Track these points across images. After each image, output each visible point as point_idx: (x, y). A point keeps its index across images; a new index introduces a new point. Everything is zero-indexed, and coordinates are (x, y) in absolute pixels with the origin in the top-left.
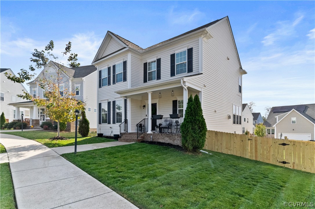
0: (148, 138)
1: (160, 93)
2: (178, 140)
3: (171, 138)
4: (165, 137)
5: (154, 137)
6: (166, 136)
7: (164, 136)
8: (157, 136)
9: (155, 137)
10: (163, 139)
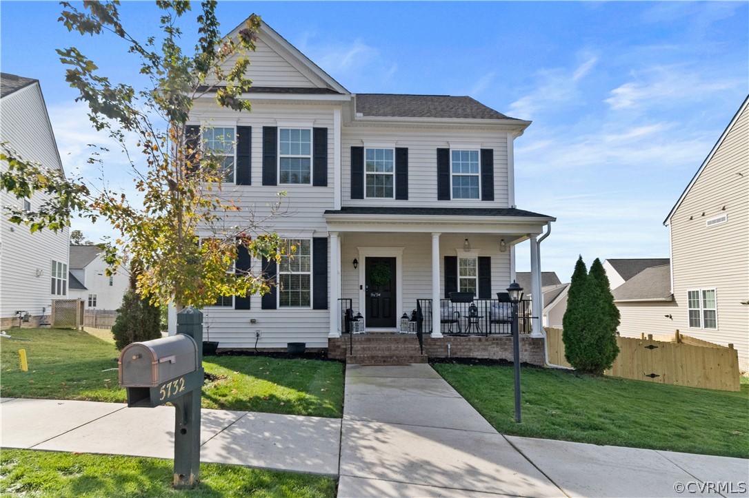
0: (437, 349)
1: (466, 240)
2: (526, 350)
3: (506, 347)
4: (489, 345)
5: (457, 345)
6: (493, 344)
7: (487, 343)
8: (465, 343)
9: (459, 347)
10: (485, 350)
